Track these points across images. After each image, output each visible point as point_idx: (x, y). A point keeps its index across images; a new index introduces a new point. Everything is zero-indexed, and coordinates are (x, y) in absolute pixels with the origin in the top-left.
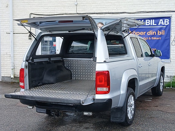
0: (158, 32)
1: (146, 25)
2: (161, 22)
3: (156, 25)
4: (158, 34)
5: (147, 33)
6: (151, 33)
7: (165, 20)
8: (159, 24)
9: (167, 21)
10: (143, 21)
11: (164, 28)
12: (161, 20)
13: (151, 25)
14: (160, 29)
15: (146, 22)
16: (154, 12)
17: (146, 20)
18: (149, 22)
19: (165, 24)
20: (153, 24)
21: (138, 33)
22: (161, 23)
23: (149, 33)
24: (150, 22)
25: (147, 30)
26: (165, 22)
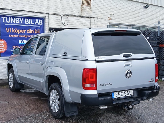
0: (35, 31)
1: (26, 23)
4: (35, 33)
5: (26, 31)
6: (30, 31)
7: (40, 20)
8: (35, 24)
9: (41, 21)
10: (23, 19)
11: (39, 28)
12: (37, 20)
13: (30, 24)
14: (37, 28)
15: (26, 21)
17: (26, 19)
20: (32, 24)
21: (20, 31)
22: (37, 23)
23: (28, 31)
24: (29, 21)
25: (27, 28)
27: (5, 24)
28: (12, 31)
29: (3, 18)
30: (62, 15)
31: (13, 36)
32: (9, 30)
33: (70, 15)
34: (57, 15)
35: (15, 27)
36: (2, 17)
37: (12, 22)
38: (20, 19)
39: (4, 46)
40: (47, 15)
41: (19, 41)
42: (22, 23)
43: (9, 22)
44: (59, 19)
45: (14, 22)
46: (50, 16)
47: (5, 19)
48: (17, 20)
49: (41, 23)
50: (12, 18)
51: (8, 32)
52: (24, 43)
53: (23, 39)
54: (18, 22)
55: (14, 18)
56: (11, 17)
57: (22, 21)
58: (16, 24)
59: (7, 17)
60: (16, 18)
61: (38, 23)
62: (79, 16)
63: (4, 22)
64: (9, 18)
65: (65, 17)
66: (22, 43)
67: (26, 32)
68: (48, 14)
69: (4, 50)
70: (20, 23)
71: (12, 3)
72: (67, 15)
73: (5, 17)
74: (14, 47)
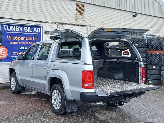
0: (34, 38)
1: (25, 31)
2: (35, 30)
3: (32, 32)
4: (33, 40)
6: (28, 38)
7: (38, 28)
8: (34, 32)
9: (39, 29)
10: (22, 27)
11: (37, 35)
12: (35, 28)
13: (29, 31)
14: (35, 36)
15: (25, 29)
16: (32, 21)
17: (25, 27)
18: (26, 29)
19: (38, 32)
20: (30, 31)
21: (19, 38)
23: (27, 39)
24: (28, 29)
25: (26, 36)
26: (38, 30)
27: (7, 32)
28: (12, 38)
29: (5, 26)
30: (58, 24)
31: (14, 43)
32: (10, 37)
33: (65, 24)
34: (54, 23)
35: (15, 35)
36: (3, 26)
37: (12, 30)
38: (20, 27)
39: (5, 52)
40: (44, 24)
41: (19, 47)
42: (21, 31)
43: (10, 30)
44: (55, 27)
45: (15, 30)
46: (47, 24)
47: (6, 27)
48: (17, 29)
49: (39, 31)
50: (12, 27)
51: (9, 39)
52: (23, 49)
53: (22, 45)
54: (17, 30)
55: (15, 27)
56: (11, 25)
57: (21, 29)
58: (16, 31)
59: (8, 26)
60: (16, 27)
61: (36, 31)
62: (74, 25)
63: (5, 30)
64: (10, 26)
65: (61, 25)
66: (21, 49)
67: (25, 39)
68: (45, 22)
69: (5, 56)
70: (20, 31)
71: (13, 13)
72: (63, 24)
73: (6, 26)
74: (14, 53)
